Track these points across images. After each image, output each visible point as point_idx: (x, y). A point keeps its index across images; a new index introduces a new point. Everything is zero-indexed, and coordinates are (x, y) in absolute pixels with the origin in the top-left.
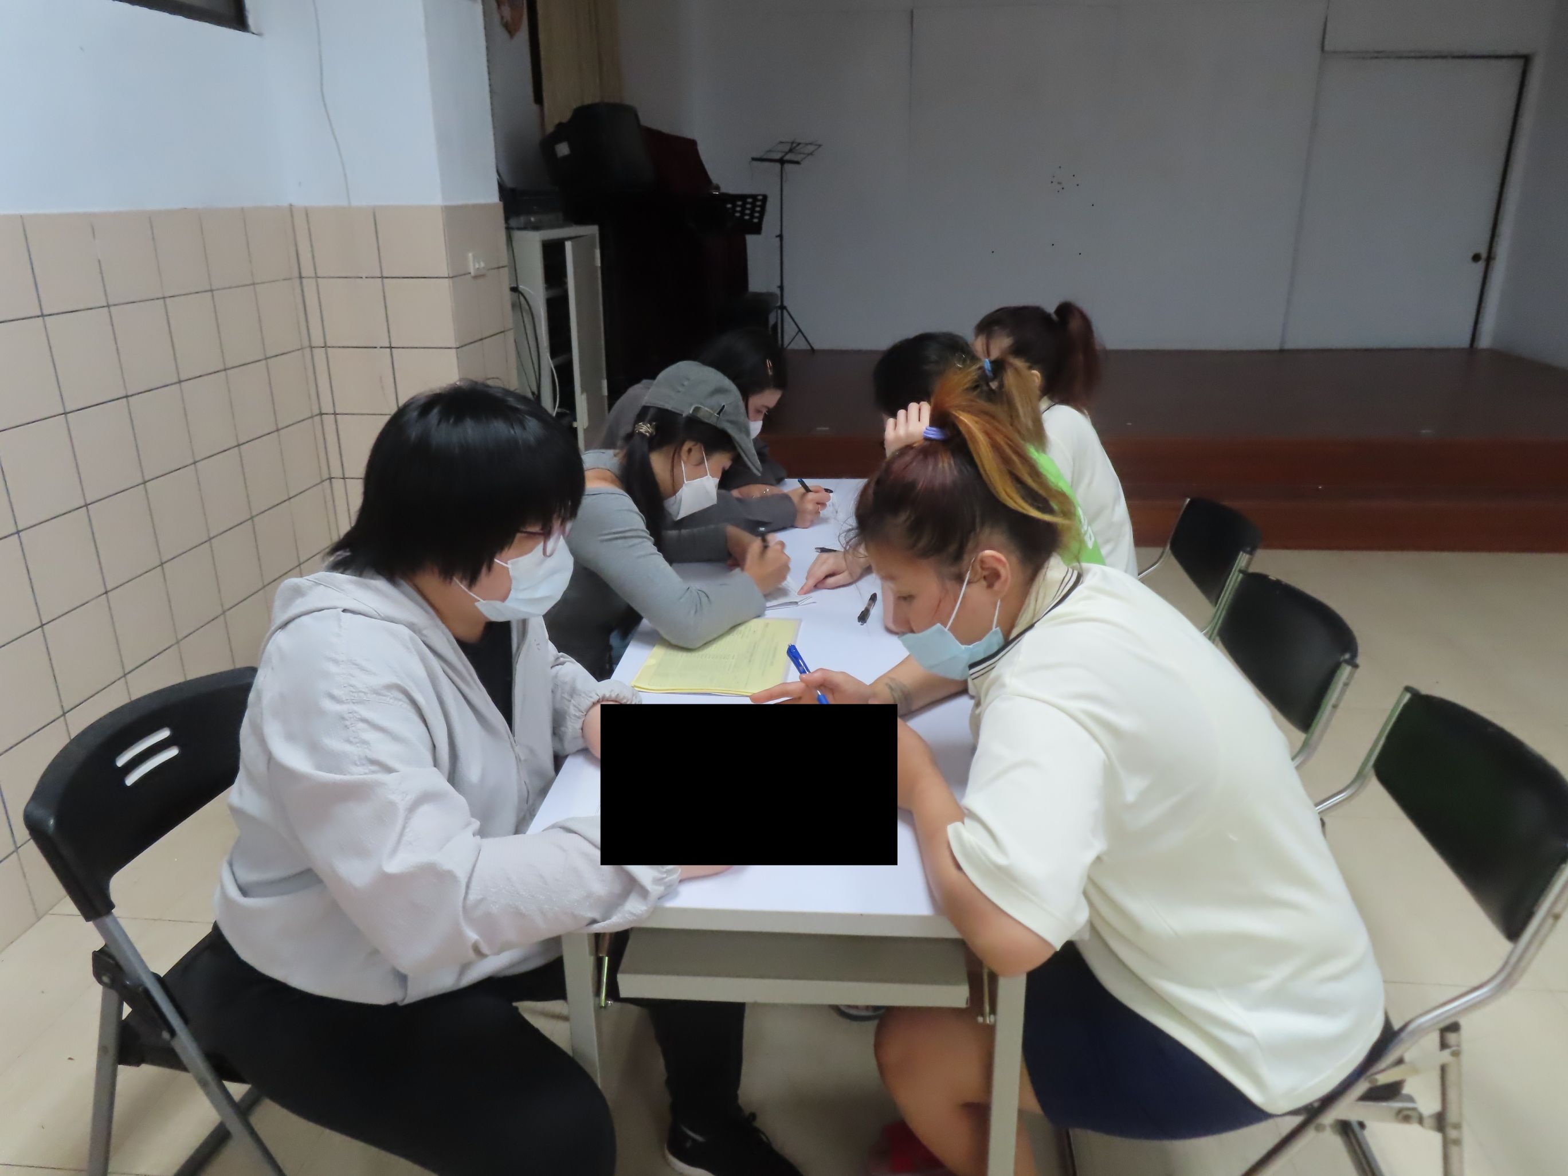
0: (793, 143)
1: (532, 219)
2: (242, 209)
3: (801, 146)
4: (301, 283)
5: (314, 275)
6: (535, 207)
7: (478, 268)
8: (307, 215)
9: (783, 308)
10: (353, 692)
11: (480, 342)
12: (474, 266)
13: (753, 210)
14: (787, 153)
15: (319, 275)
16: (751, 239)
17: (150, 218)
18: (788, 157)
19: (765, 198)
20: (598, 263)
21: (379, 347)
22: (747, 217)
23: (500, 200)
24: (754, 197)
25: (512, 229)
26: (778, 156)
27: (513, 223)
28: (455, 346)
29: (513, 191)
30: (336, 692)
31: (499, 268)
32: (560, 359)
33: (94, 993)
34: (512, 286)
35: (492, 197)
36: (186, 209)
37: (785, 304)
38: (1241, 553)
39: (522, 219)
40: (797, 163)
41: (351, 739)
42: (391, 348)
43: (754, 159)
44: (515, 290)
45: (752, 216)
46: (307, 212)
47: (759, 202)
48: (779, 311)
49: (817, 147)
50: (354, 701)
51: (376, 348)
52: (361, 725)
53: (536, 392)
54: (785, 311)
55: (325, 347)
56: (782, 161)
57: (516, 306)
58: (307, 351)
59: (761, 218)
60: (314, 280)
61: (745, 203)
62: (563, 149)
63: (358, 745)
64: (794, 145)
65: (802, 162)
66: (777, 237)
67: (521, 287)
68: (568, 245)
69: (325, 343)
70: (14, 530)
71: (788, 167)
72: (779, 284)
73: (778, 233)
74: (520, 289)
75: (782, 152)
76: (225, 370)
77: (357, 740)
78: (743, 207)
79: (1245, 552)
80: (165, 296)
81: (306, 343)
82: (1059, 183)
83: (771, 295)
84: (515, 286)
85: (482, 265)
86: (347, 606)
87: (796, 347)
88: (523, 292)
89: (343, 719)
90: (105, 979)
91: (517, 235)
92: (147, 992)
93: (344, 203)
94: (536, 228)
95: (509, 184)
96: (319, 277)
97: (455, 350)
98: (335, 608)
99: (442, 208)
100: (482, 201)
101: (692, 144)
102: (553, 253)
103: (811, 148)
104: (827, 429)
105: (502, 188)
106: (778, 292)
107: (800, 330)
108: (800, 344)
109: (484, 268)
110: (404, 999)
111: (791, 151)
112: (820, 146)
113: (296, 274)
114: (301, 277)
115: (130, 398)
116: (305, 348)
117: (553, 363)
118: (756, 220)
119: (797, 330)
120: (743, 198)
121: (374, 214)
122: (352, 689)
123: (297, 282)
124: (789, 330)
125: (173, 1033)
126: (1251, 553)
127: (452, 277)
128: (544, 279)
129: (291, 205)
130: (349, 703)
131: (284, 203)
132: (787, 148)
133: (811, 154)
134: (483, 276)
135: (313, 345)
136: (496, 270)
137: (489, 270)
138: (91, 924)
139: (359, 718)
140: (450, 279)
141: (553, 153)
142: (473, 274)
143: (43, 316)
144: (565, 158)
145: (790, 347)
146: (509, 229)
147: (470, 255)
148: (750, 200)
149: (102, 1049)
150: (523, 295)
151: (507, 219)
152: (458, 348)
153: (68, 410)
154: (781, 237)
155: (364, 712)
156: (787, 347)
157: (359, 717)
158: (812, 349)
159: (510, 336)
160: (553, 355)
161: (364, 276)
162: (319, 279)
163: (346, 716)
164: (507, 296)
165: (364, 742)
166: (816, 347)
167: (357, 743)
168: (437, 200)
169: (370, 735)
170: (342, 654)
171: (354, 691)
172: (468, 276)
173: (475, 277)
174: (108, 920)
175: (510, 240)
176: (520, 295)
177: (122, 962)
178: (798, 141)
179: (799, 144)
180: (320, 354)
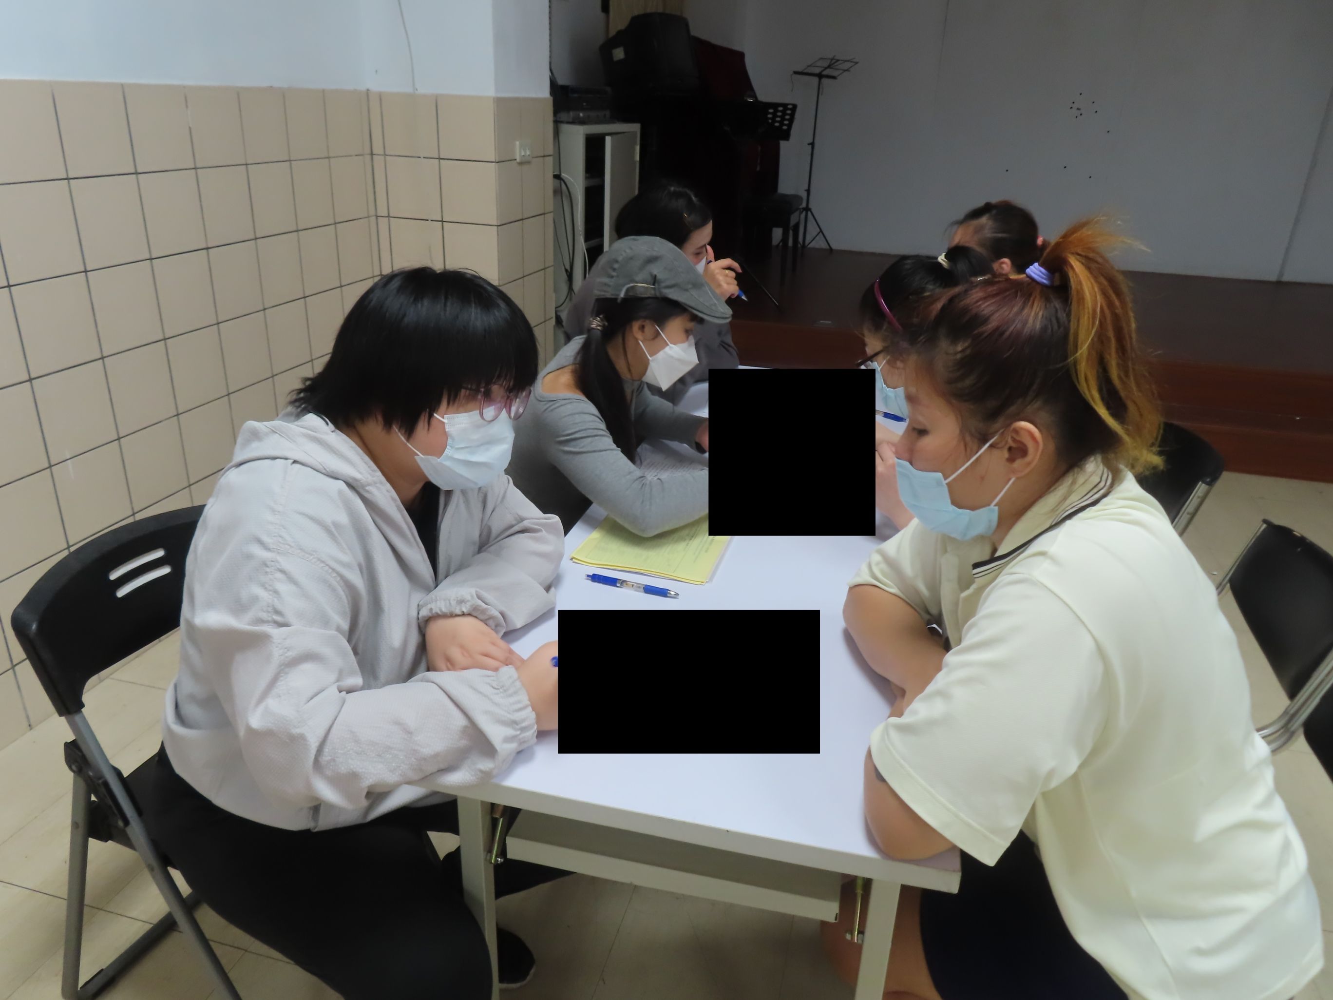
0: (832, 59)
1: (581, 115)
2: (324, 91)
3: (840, 62)
4: (372, 159)
5: (382, 153)
6: (585, 104)
7: (523, 156)
8: (381, 100)
9: (807, 209)
10: (280, 542)
11: (521, 221)
12: (520, 152)
13: (783, 119)
14: (826, 68)
15: (387, 154)
16: (783, 144)
17: (238, 94)
18: (825, 73)
19: (795, 107)
20: (637, 158)
21: (430, 221)
22: (777, 124)
23: (551, 94)
24: (785, 106)
25: (562, 122)
26: (817, 71)
27: (563, 116)
28: (496, 224)
29: (564, 88)
30: (266, 539)
31: (544, 156)
32: (594, 243)
33: (66, 778)
34: (555, 173)
35: (544, 92)
36: (271, 87)
37: (810, 206)
38: (1200, 483)
39: (572, 114)
40: (834, 78)
41: (267, 586)
42: (442, 221)
43: (796, 73)
44: (557, 177)
45: (781, 123)
46: (380, 96)
47: (789, 111)
48: (804, 213)
49: (853, 64)
50: (279, 551)
51: (427, 220)
52: (279, 575)
53: (569, 269)
54: (809, 213)
55: (389, 216)
56: (820, 76)
57: (557, 192)
58: (373, 219)
59: (790, 126)
60: (382, 157)
61: (776, 111)
62: (619, 54)
63: (271, 593)
64: (834, 61)
65: (838, 78)
66: (809, 144)
67: (564, 175)
68: (608, 140)
69: (389, 214)
70: (99, 356)
71: (825, 81)
72: (806, 188)
73: (811, 141)
74: (562, 177)
75: (821, 67)
76: (297, 231)
77: (271, 588)
78: (775, 115)
79: (1203, 482)
80: (248, 163)
81: (372, 212)
82: (1078, 109)
83: (798, 198)
84: (558, 173)
85: (528, 153)
86: (297, 458)
87: (817, 246)
88: (564, 179)
89: (266, 566)
90: (74, 767)
91: (566, 128)
92: (106, 784)
93: (409, 90)
94: (582, 122)
95: (561, 81)
96: (387, 155)
97: (496, 227)
98: (286, 459)
99: (494, 99)
100: (533, 95)
101: (741, 56)
102: (594, 146)
103: (846, 66)
104: (830, 322)
105: (554, 87)
106: (804, 195)
107: (821, 231)
108: (819, 244)
109: (529, 155)
110: (315, 828)
111: (829, 67)
112: (857, 63)
113: (368, 151)
114: (372, 154)
115: (210, 250)
116: (371, 216)
117: (586, 246)
118: (785, 127)
119: (818, 230)
120: (775, 106)
121: (437, 102)
122: (280, 540)
123: (368, 157)
124: (812, 230)
125: (127, 822)
126: (1210, 484)
127: (497, 162)
128: (584, 169)
129: (368, 90)
130: (274, 552)
131: (362, 87)
132: (826, 64)
133: (847, 70)
134: (529, 162)
135: (378, 215)
136: (542, 158)
137: (533, 158)
138: (63, 719)
139: (278, 568)
140: (497, 164)
141: (611, 56)
142: (518, 160)
143: (136, 173)
144: (620, 62)
145: (811, 245)
146: (557, 123)
147: (518, 143)
148: (781, 109)
149: (75, 825)
150: (564, 181)
151: (556, 112)
152: (499, 226)
153: (154, 257)
154: (812, 144)
155: (285, 563)
156: (808, 245)
157: (280, 567)
158: (831, 249)
159: (550, 218)
160: (587, 239)
161: (422, 156)
162: (387, 156)
163: (269, 563)
164: (550, 182)
165: (276, 592)
166: (835, 246)
167: (270, 590)
168: (491, 92)
169: (284, 587)
170: (281, 505)
171: (282, 542)
172: (515, 161)
173: (521, 163)
174: (77, 718)
175: (557, 133)
176: (562, 183)
177: (88, 755)
178: (837, 58)
179: (838, 60)
180: (383, 222)
